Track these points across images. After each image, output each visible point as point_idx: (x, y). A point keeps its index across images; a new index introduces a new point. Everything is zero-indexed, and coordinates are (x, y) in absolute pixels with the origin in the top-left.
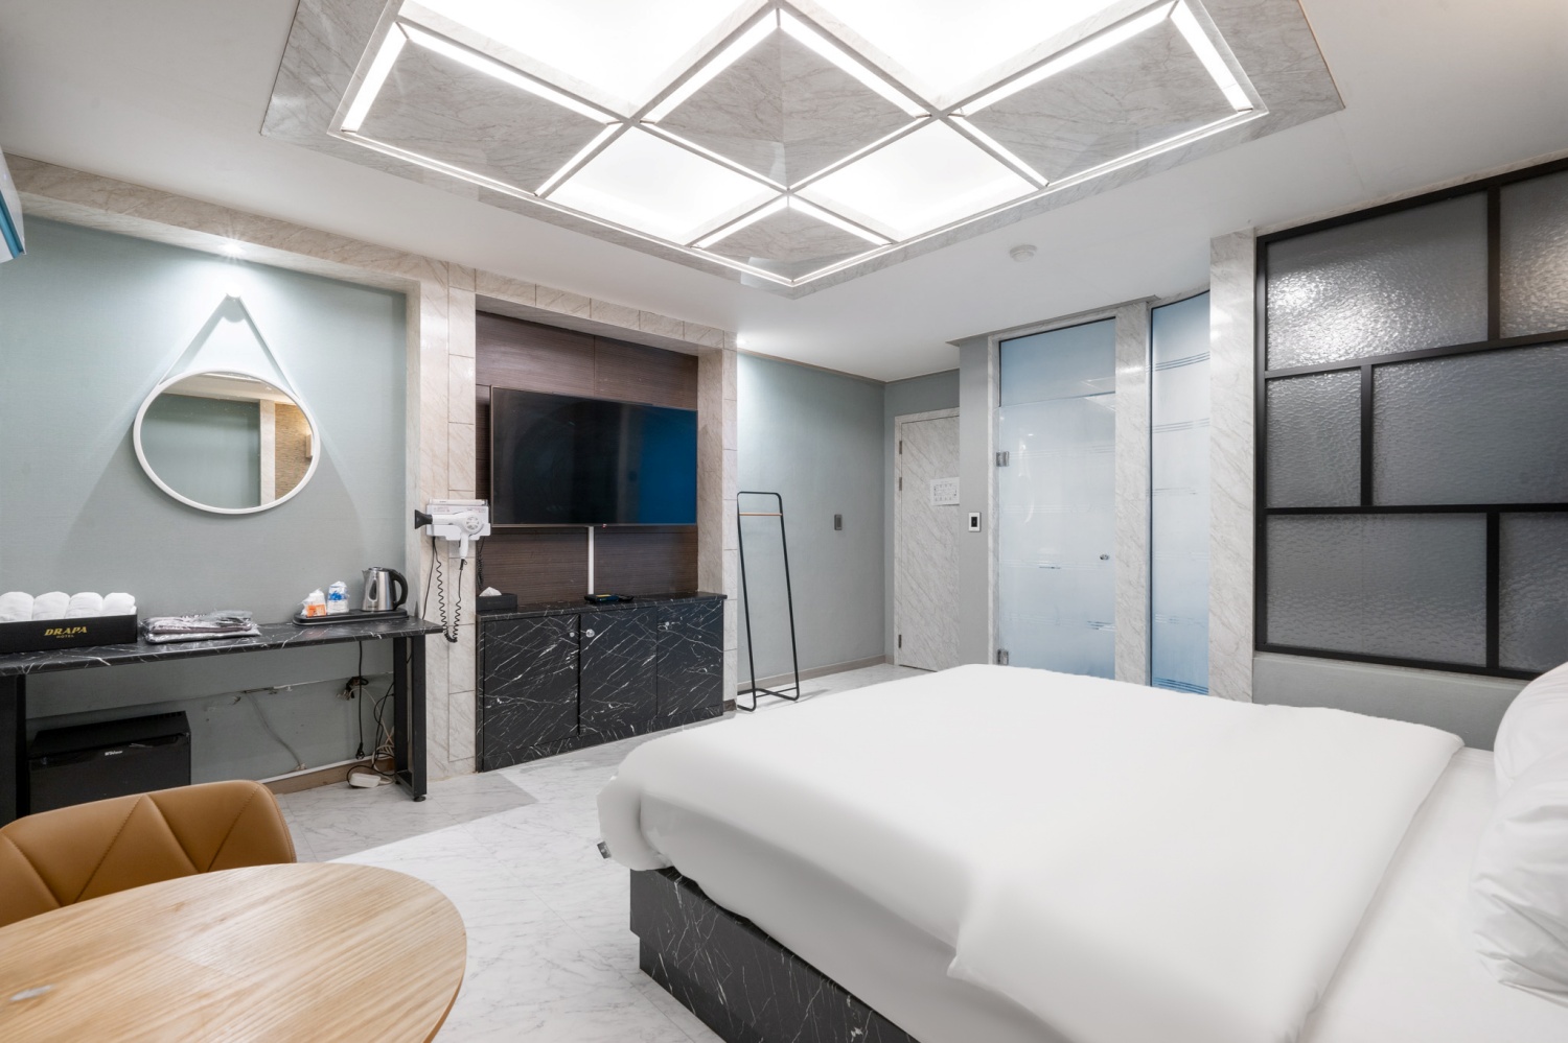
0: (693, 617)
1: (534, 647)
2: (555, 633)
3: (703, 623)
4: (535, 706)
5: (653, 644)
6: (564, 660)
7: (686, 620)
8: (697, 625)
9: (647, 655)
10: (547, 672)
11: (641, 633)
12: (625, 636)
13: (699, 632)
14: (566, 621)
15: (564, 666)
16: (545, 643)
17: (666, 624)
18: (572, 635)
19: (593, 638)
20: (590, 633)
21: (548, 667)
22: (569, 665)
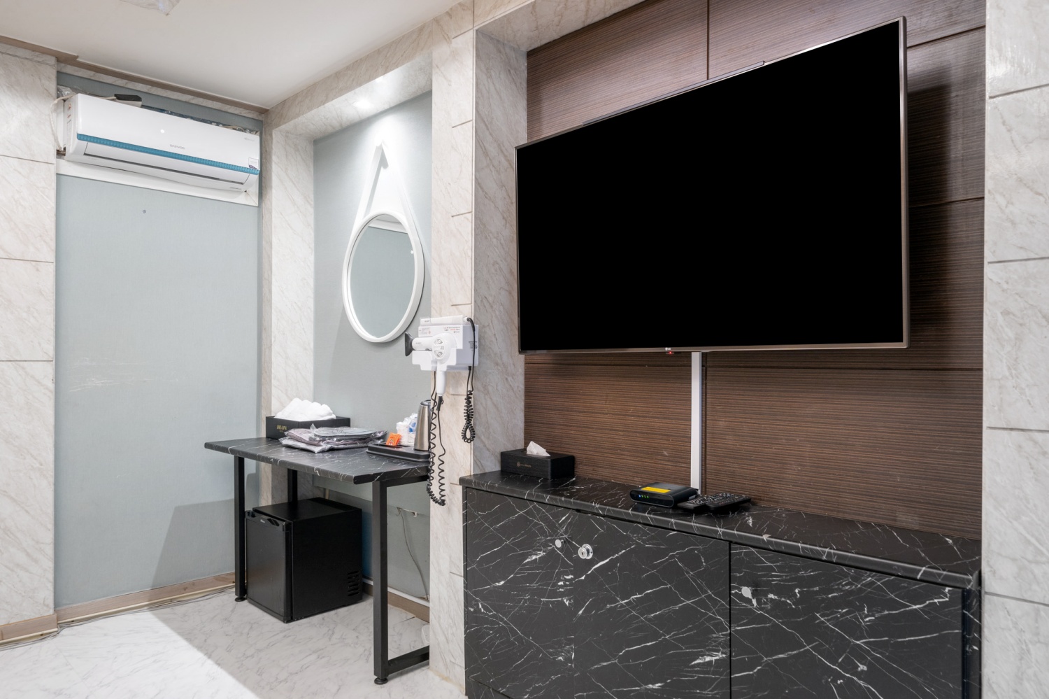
0: (836, 604)
1: (520, 544)
3: (873, 630)
4: (519, 639)
5: (720, 627)
6: (555, 585)
7: (809, 604)
8: (856, 631)
9: (705, 643)
10: (532, 593)
11: (688, 590)
12: (653, 582)
13: (860, 654)
14: (557, 516)
15: (554, 594)
16: (531, 546)
17: (746, 592)
18: (558, 543)
19: (590, 563)
20: (585, 552)
21: (534, 585)
22: (562, 595)
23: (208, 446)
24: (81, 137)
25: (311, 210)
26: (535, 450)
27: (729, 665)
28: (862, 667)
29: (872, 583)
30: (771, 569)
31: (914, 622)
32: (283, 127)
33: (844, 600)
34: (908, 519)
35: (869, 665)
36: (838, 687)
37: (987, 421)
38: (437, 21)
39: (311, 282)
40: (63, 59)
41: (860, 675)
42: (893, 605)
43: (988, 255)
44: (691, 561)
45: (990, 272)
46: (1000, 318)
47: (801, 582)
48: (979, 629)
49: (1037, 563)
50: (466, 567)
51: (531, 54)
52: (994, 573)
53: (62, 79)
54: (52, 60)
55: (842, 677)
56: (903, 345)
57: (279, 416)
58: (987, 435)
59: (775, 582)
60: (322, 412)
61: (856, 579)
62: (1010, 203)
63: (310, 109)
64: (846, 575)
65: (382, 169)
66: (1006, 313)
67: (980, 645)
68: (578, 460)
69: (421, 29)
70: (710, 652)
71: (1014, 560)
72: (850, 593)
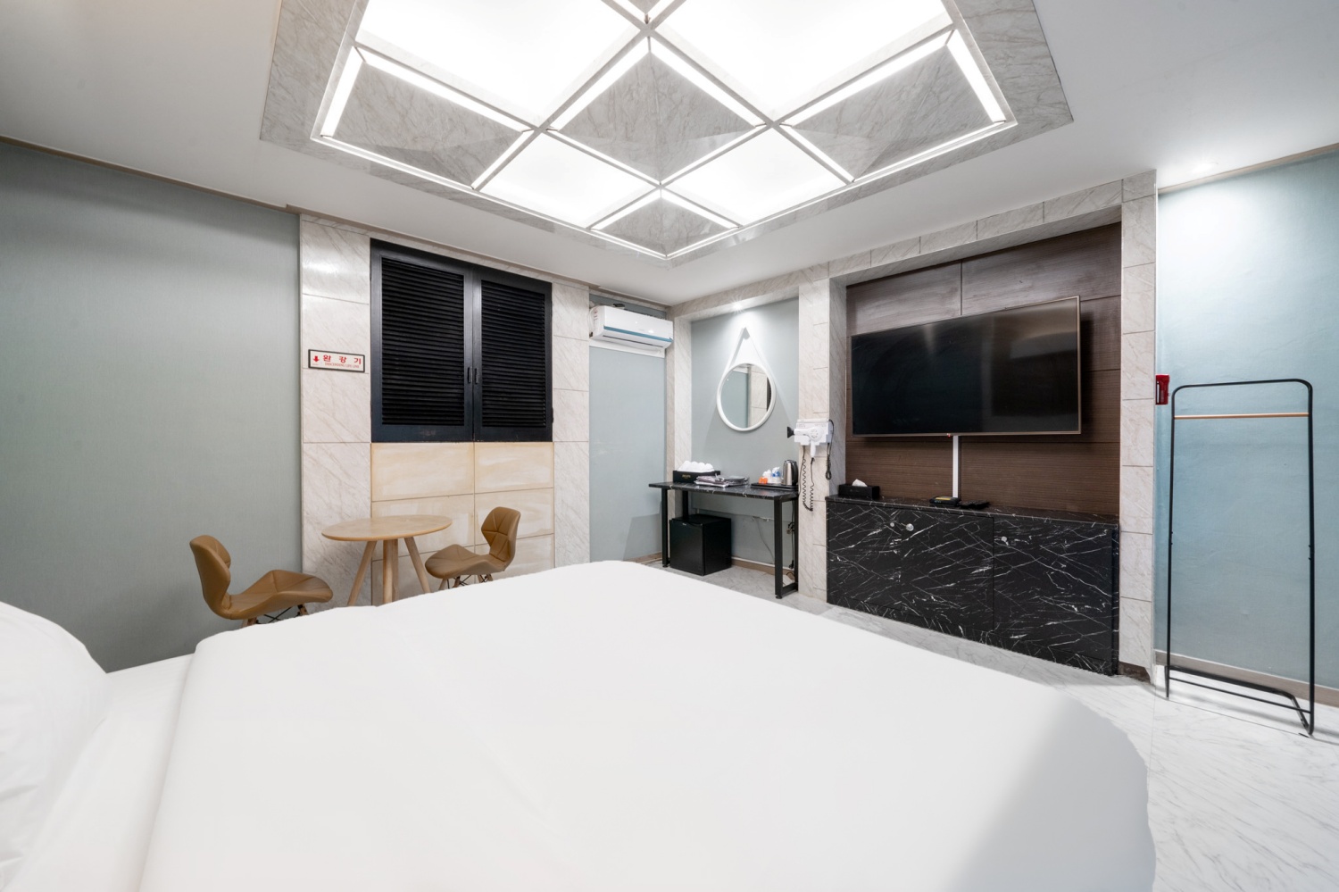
0: (1051, 540)
1: (864, 527)
2: (880, 520)
3: (1069, 550)
4: (865, 572)
5: (988, 556)
6: (888, 544)
7: (1036, 542)
8: (1060, 551)
9: (979, 563)
10: (874, 549)
11: (970, 541)
12: (950, 538)
13: (1063, 561)
14: (890, 512)
15: (888, 549)
16: (872, 526)
17: (1004, 539)
18: (892, 525)
19: (913, 532)
20: (910, 527)
21: (875, 545)
22: (893, 549)
23: (651, 485)
24: (606, 328)
25: (690, 360)
26: (858, 483)
27: (992, 572)
28: (1064, 566)
29: (1068, 531)
30: (1016, 528)
31: (1089, 545)
32: (683, 316)
33: (1054, 539)
34: (1072, 508)
35: (1067, 564)
36: (1051, 575)
37: (1122, 463)
38: (802, 271)
39: (690, 398)
40: (593, 287)
41: (1062, 569)
42: (1080, 539)
43: (1123, 396)
44: (972, 528)
45: (1123, 403)
46: (1128, 422)
47: (1032, 533)
48: (1118, 546)
49: (1145, 518)
50: (828, 541)
51: (849, 287)
52: (1126, 523)
53: (592, 297)
54: (587, 288)
55: (1053, 571)
56: (1079, 432)
57: (680, 470)
58: (1122, 469)
59: (1019, 533)
60: (709, 468)
61: (1061, 529)
62: (1132, 376)
63: (704, 308)
64: (1055, 528)
65: (744, 340)
66: (1131, 420)
67: (1119, 552)
68: (881, 488)
69: (791, 274)
70: (982, 567)
71: (1135, 518)
72: (1058, 535)
